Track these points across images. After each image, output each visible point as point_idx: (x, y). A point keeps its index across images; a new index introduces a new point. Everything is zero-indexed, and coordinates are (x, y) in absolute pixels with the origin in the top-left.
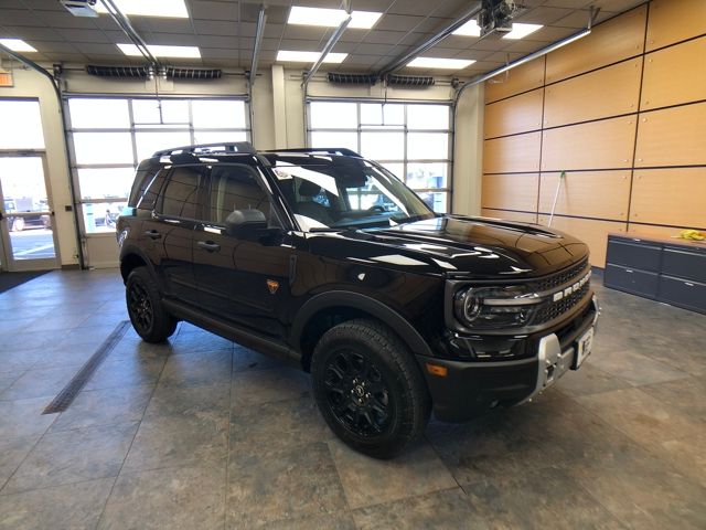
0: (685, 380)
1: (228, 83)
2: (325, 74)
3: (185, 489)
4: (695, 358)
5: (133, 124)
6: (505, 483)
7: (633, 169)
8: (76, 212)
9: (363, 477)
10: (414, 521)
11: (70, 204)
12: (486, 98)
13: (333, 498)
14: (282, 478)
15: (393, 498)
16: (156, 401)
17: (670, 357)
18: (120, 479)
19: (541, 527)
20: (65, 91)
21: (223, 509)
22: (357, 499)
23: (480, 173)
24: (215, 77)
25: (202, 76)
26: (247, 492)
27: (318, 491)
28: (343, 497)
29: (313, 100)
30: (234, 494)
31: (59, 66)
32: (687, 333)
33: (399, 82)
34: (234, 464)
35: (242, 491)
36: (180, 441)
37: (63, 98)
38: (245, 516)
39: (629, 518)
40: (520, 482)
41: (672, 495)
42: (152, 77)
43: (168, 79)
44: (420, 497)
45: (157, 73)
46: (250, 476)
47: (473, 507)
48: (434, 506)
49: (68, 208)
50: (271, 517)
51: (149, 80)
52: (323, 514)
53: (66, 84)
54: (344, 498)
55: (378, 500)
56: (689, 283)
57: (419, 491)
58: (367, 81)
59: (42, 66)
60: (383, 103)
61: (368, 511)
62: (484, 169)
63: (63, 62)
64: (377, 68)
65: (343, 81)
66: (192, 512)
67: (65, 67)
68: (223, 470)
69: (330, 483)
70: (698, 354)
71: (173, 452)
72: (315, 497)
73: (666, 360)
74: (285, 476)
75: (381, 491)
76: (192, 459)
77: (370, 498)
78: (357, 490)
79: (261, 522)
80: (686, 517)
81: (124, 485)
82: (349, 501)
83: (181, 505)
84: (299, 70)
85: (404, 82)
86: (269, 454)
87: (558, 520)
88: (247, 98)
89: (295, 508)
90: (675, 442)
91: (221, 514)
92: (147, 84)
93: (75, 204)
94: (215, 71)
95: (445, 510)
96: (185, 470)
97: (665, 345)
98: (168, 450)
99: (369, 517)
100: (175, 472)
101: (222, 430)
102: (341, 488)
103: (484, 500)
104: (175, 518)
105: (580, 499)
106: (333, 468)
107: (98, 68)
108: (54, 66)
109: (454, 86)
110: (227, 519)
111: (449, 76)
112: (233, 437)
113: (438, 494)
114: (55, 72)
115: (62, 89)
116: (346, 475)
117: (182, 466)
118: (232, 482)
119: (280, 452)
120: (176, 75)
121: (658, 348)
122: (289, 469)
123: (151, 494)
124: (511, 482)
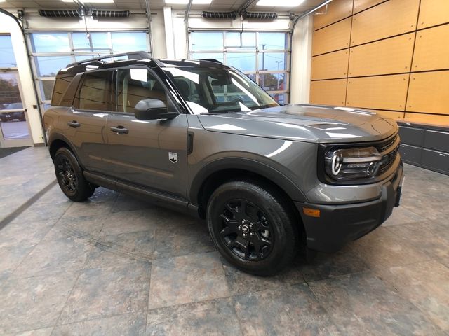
0: (422, 222)
1: (134, 20)
2: (201, 12)
3: (43, 292)
4: (434, 207)
5: (73, 50)
6: (264, 295)
7: (410, 73)
8: (40, 110)
9: (167, 287)
10: (188, 320)
11: (36, 104)
12: (314, 27)
13: (139, 301)
14: (111, 285)
15: (181, 302)
16: (53, 231)
17: (415, 206)
18: (7, 283)
19: (278, 328)
20: (27, 28)
21: (62, 307)
22: (156, 302)
23: (309, 80)
24: (125, 16)
25: (117, 16)
26: (83, 295)
27: (131, 296)
28: (146, 301)
29: (193, 31)
30: (75, 296)
31: (22, 11)
32: (433, 189)
33: (252, 17)
34: (84, 274)
35: (81, 294)
36: (56, 259)
37: (26, 33)
38: (75, 312)
39: (346, 325)
40: (275, 294)
41: (385, 308)
42: (83, 17)
43: (94, 18)
44: (199, 302)
45: (86, 14)
46: (90, 284)
47: (235, 312)
48: (207, 310)
49: (35, 107)
50: (91, 314)
51: (81, 19)
52: (128, 312)
53: (27, 24)
54: (148, 301)
55: (170, 304)
56: (442, 154)
57: (200, 299)
58: (230, 17)
59: (10, 11)
60: (241, 32)
61: (159, 312)
62: (312, 77)
63: (24, 8)
64: (236, 6)
65: (213, 17)
66: (41, 307)
67: (26, 11)
68: (75, 279)
69: (141, 291)
70: (438, 204)
71: (48, 265)
72: (128, 299)
73: (412, 208)
74: (114, 284)
75: (174, 297)
76: (58, 271)
77: (165, 302)
78: (158, 297)
79: (83, 317)
80: (389, 325)
81: (6, 287)
82: (150, 303)
83: (37, 303)
84: (182, 10)
85: (256, 17)
86: (110, 268)
87: (293, 323)
88: (147, 31)
89: (111, 308)
90: (400, 268)
91: (59, 310)
92: (80, 21)
93: (39, 104)
94: (125, 12)
95: (213, 314)
96: (50, 279)
97: (414, 198)
98: (46, 263)
99: (158, 316)
100: (43, 279)
101: (88, 251)
102: (148, 295)
103: (244, 307)
104: (28, 312)
105: (315, 308)
106: (148, 280)
107: (47, 11)
108: (18, 11)
109: (291, 19)
110: (62, 314)
111: (288, 12)
112: (92, 256)
113: (213, 302)
114: (19, 15)
115: (25, 26)
116: (155, 285)
117: (49, 276)
118: (77, 288)
119: (118, 267)
120: (99, 15)
121: (409, 199)
122: (118, 279)
123: (21, 294)
124: (269, 294)
